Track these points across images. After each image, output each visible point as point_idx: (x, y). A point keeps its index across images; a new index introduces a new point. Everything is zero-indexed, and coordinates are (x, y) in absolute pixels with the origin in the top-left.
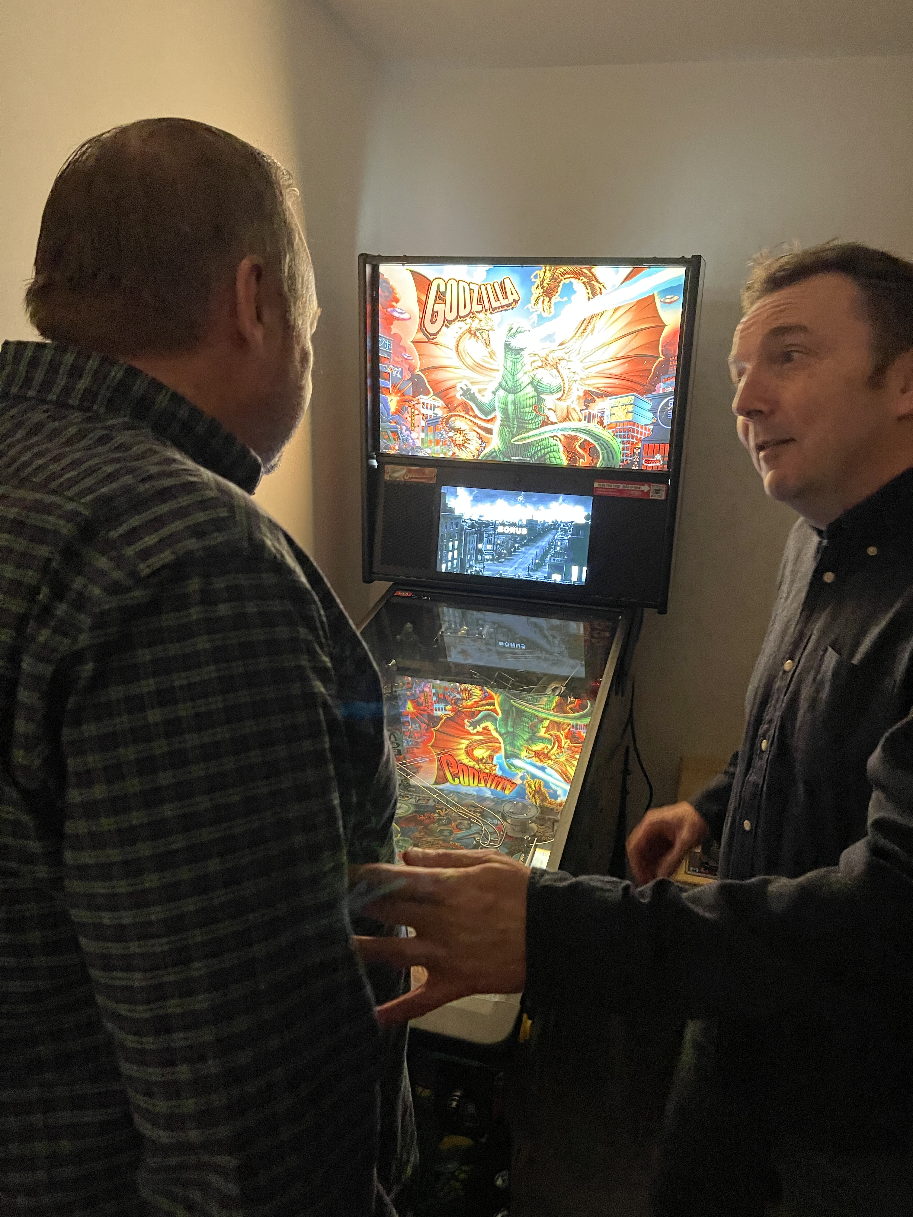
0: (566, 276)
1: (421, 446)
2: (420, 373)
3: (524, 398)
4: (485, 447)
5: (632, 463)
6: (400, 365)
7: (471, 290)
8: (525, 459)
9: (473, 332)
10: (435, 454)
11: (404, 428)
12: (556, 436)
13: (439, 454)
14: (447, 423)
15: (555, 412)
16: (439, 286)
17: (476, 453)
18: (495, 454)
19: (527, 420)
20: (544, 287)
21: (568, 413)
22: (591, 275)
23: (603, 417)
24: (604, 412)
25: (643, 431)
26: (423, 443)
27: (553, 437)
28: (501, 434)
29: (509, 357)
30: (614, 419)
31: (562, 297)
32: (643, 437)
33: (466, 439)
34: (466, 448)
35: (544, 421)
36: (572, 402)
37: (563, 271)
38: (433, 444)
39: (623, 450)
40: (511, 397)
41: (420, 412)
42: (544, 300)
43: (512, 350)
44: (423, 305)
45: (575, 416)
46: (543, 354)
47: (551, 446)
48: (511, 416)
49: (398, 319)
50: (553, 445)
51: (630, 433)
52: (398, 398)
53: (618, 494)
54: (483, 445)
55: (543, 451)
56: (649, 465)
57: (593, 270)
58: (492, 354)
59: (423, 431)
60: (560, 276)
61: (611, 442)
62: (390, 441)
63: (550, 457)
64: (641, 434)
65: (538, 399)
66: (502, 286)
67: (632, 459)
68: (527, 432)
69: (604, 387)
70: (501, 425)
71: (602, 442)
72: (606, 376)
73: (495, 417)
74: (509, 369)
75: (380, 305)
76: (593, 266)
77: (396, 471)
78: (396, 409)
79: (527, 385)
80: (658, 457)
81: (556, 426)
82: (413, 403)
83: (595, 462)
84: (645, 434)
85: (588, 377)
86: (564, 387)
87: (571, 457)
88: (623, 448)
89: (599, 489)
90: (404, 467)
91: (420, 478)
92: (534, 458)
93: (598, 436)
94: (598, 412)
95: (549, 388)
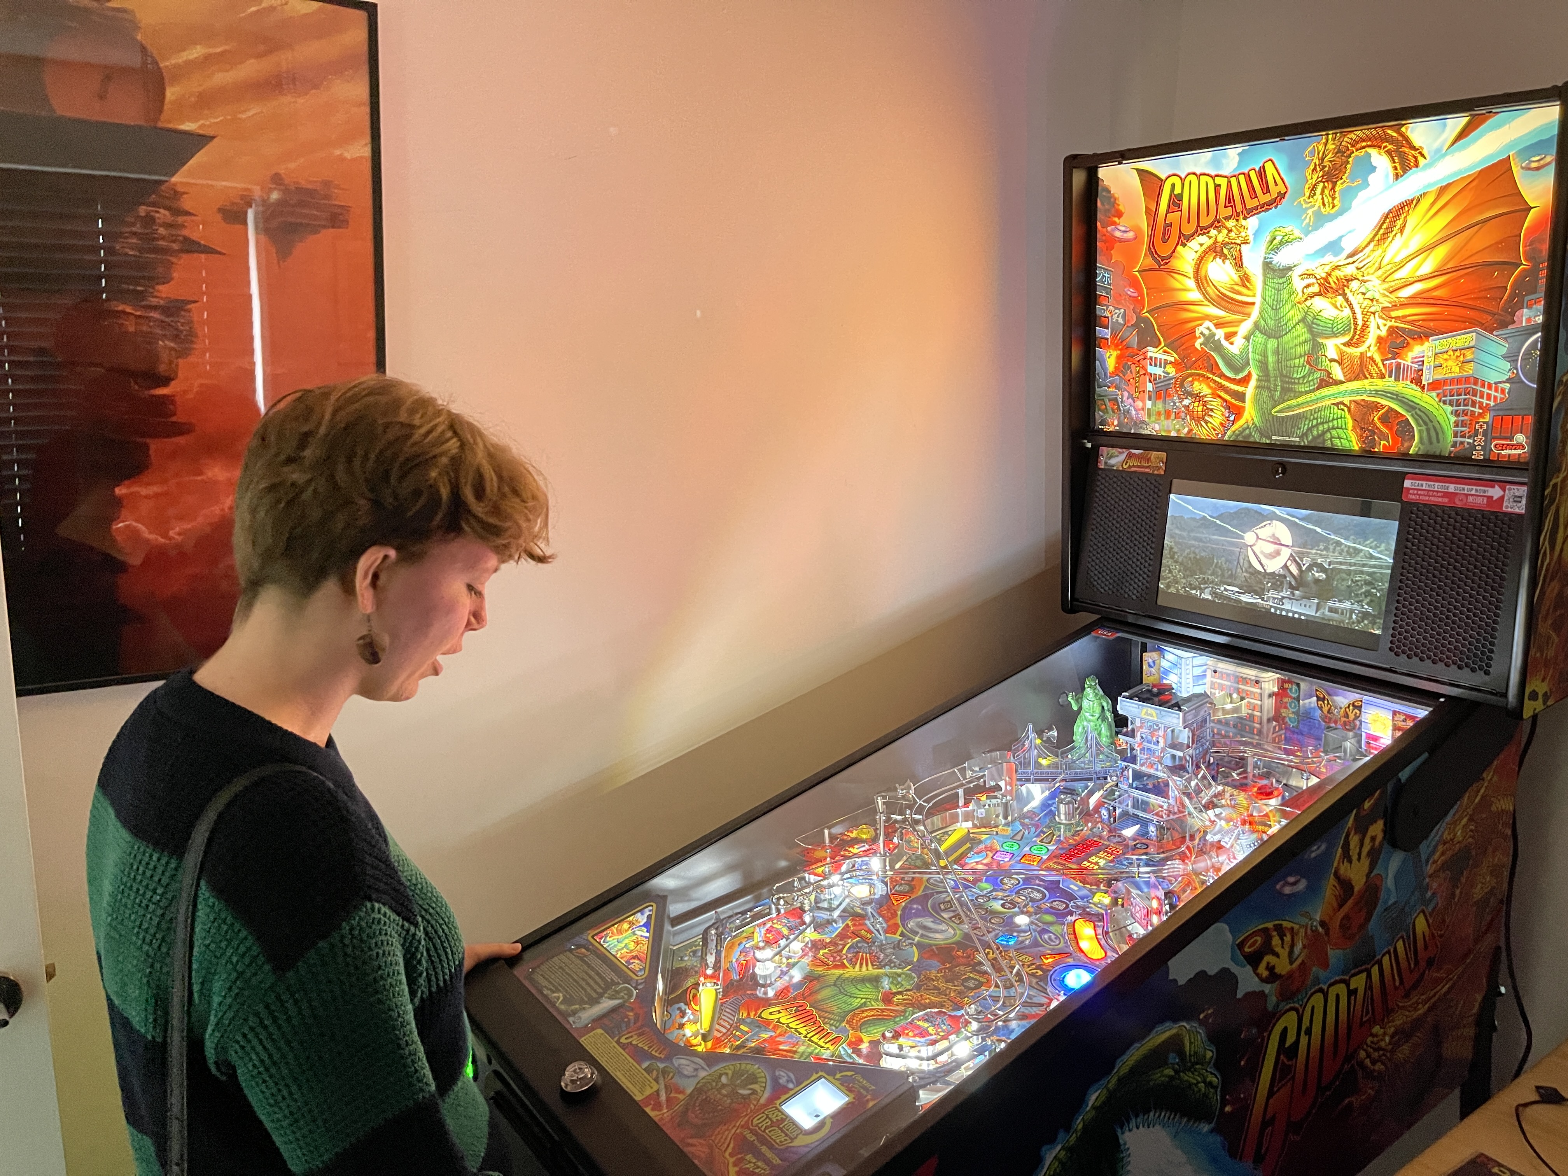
0: (1359, 146)
1: (1147, 420)
2: (1147, 314)
3: (1291, 345)
4: (1234, 421)
5: (1473, 447)
6: (1122, 305)
8: (1293, 439)
9: (1218, 249)
10: (1165, 431)
11: (1126, 394)
12: (1342, 403)
13: (1170, 432)
14: (1182, 385)
15: (1340, 364)
16: (1173, 186)
17: (1220, 430)
18: (1247, 431)
19: (1295, 378)
20: (1325, 167)
21: (1362, 366)
22: (1400, 138)
23: (1422, 370)
24: (1423, 361)
25: (1493, 393)
26: (1149, 416)
27: (1337, 404)
28: (1257, 400)
29: (1270, 282)
30: (1440, 374)
31: (1353, 180)
32: (1492, 404)
33: (1208, 409)
34: (1206, 422)
35: (1322, 380)
36: (1369, 348)
37: (1354, 137)
38: (1163, 418)
39: (1457, 426)
40: (1272, 344)
41: (1146, 370)
42: (1324, 187)
43: (1274, 271)
45: (1374, 370)
46: (1321, 273)
47: (1333, 419)
48: (1272, 373)
49: (1120, 240)
50: (1337, 418)
51: (1468, 396)
52: (1119, 353)
53: (1446, 500)
54: (1232, 418)
55: (1321, 428)
56: (1504, 452)
57: (1403, 129)
58: (1245, 280)
59: (1150, 399)
60: (1349, 146)
61: (1435, 412)
62: (1108, 413)
63: (1332, 437)
64: (1489, 398)
65: (1313, 345)
68: (1296, 398)
69: (1423, 320)
70: (1257, 387)
71: (1419, 412)
72: (1425, 301)
73: (1249, 375)
74: (1270, 301)
75: (1098, 224)
76: (1404, 122)
77: (1111, 457)
78: (1116, 368)
79: (1297, 324)
80: (1520, 438)
81: (1342, 388)
82: (1138, 359)
83: (1406, 445)
84: (1495, 397)
85: (1396, 306)
86: (1356, 324)
87: (1367, 438)
88: (1455, 422)
89: (1411, 491)
90: (1125, 450)
91: (1144, 467)
92: (1307, 438)
93: (1413, 402)
94: (1412, 363)
95: (1330, 326)
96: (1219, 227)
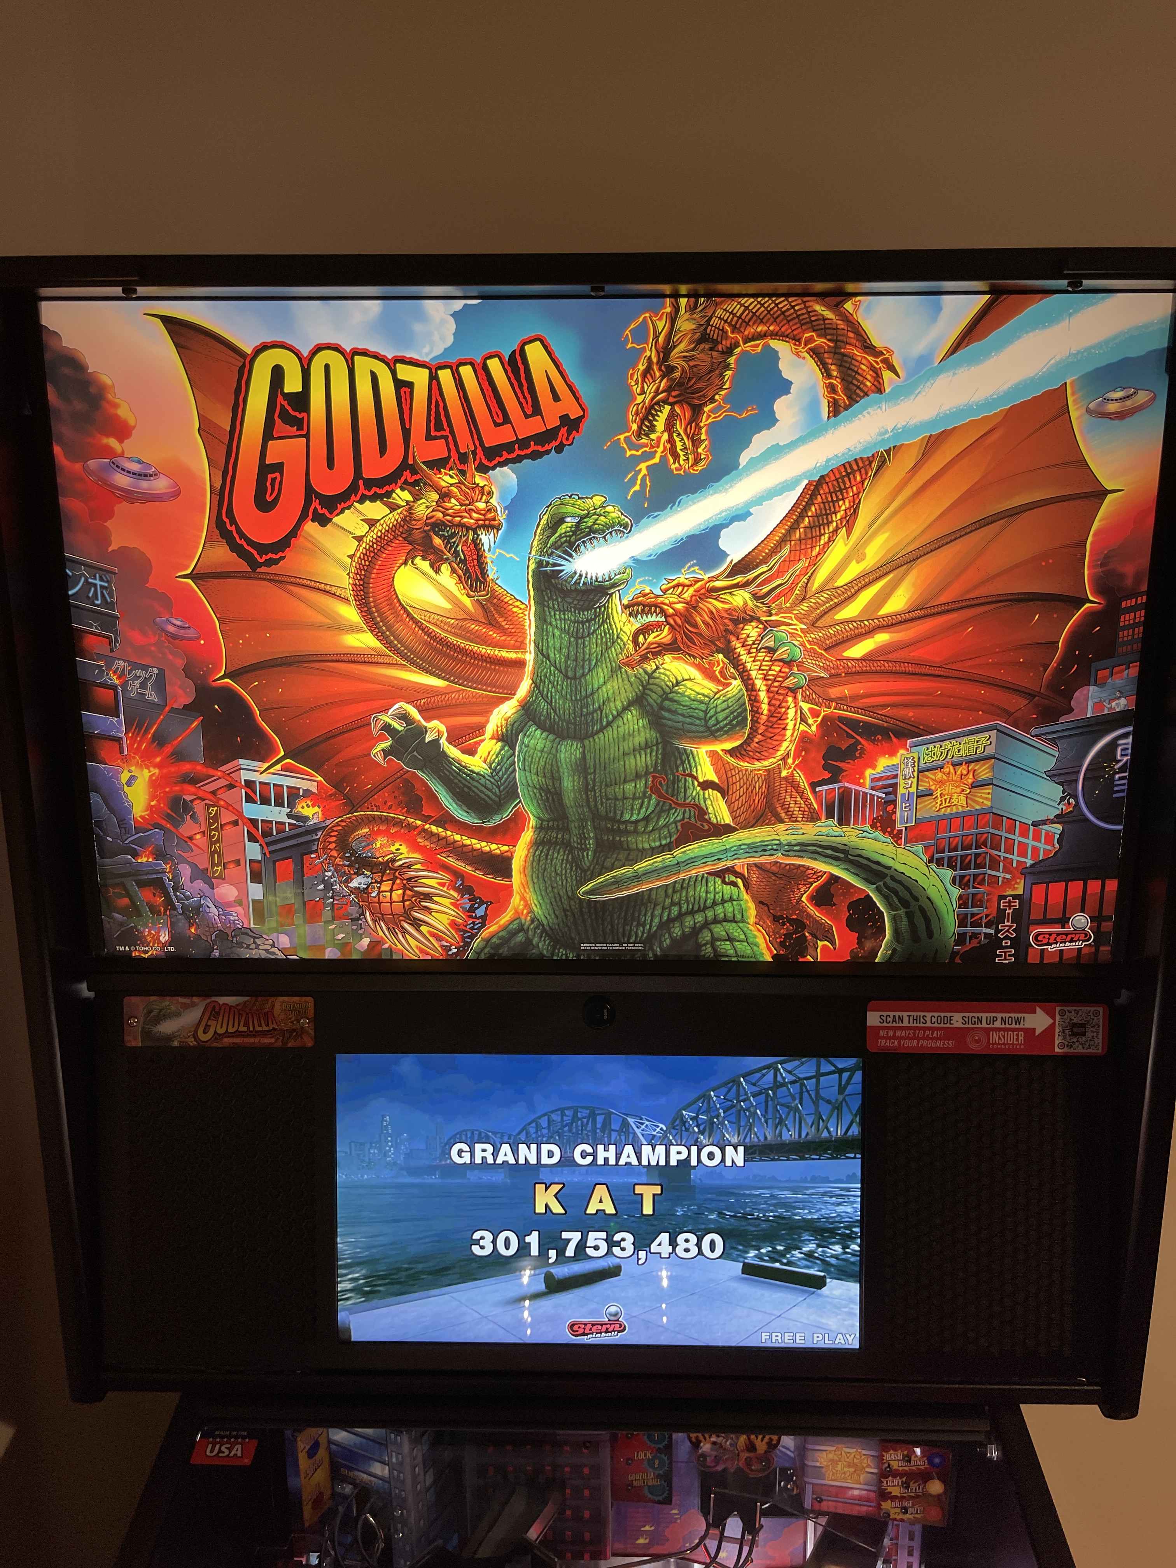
0: (750, 331)
1: (253, 926)
2: (228, 681)
3: (614, 753)
4: (484, 919)
5: (995, 942)
6: (153, 657)
7: (403, 387)
8: (630, 947)
9: (417, 535)
10: (306, 948)
11: (185, 871)
12: (731, 870)
13: (323, 948)
14: (343, 844)
15: (724, 792)
16: (278, 373)
17: (453, 937)
18: (520, 937)
19: (628, 823)
20: (671, 369)
21: (771, 796)
22: (841, 325)
23: (894, 802)
24: (895, 786)
25: (1030, 842)
26: (259, 917)
27: (721, 874)
28: (540, 872)
29: (555, 618)
30: (929, 809)
31: (738, 407)
32: (1029, 862)
33: (417, 895)
34: (417, 924)
35: (687, 826)
36: (784, 760)
37: (740, 310)
38: (298, 919)
39: (963, 904)
40: (569, 752)
41: (240, 814)
42: (672, 416)
43: (564, 592)
44: (223, 444)
45: (795, 805)
46: (675, 602)
47: (715, 903)
48: (572, 813)
49: (130, 496)
51: (983, 849)
52: (156, 771)
53: (951, 1044)
54: (480, 912)
55: (689, 922)
57: (848, 306)
58: (493, 611)
59: (256, 877)
60: (728, 328)
61: (922, 881)
62: (139, 916)
63: (714, 940)
64: (1023, 853)
65: (664, 754)
67: (993, 932)
68: (629, 862)
69: (893, 706)
70: (537, 844)
71: (891, 884)
72: (897, 668)
73: (516, 819)
74: (559, 658)
75: (58, 448)
76: (850, 289)
77: (161, 1017)
78: (150, 808)
79: (625, 708)
81: (733, 840)
82: (213, 787)
83: (869, 945)
84: (1035, 850)
85: (838, 675)
86: (756, 712)
87: (788, 936)
88: (960, 897)
89: (882, 1033)
90: (196, 1000)
91: (255, 1034)
92: (661, 943)
93: (878, 863)
94: (873, 788)
95: (701, 714)
96: (416, 483)
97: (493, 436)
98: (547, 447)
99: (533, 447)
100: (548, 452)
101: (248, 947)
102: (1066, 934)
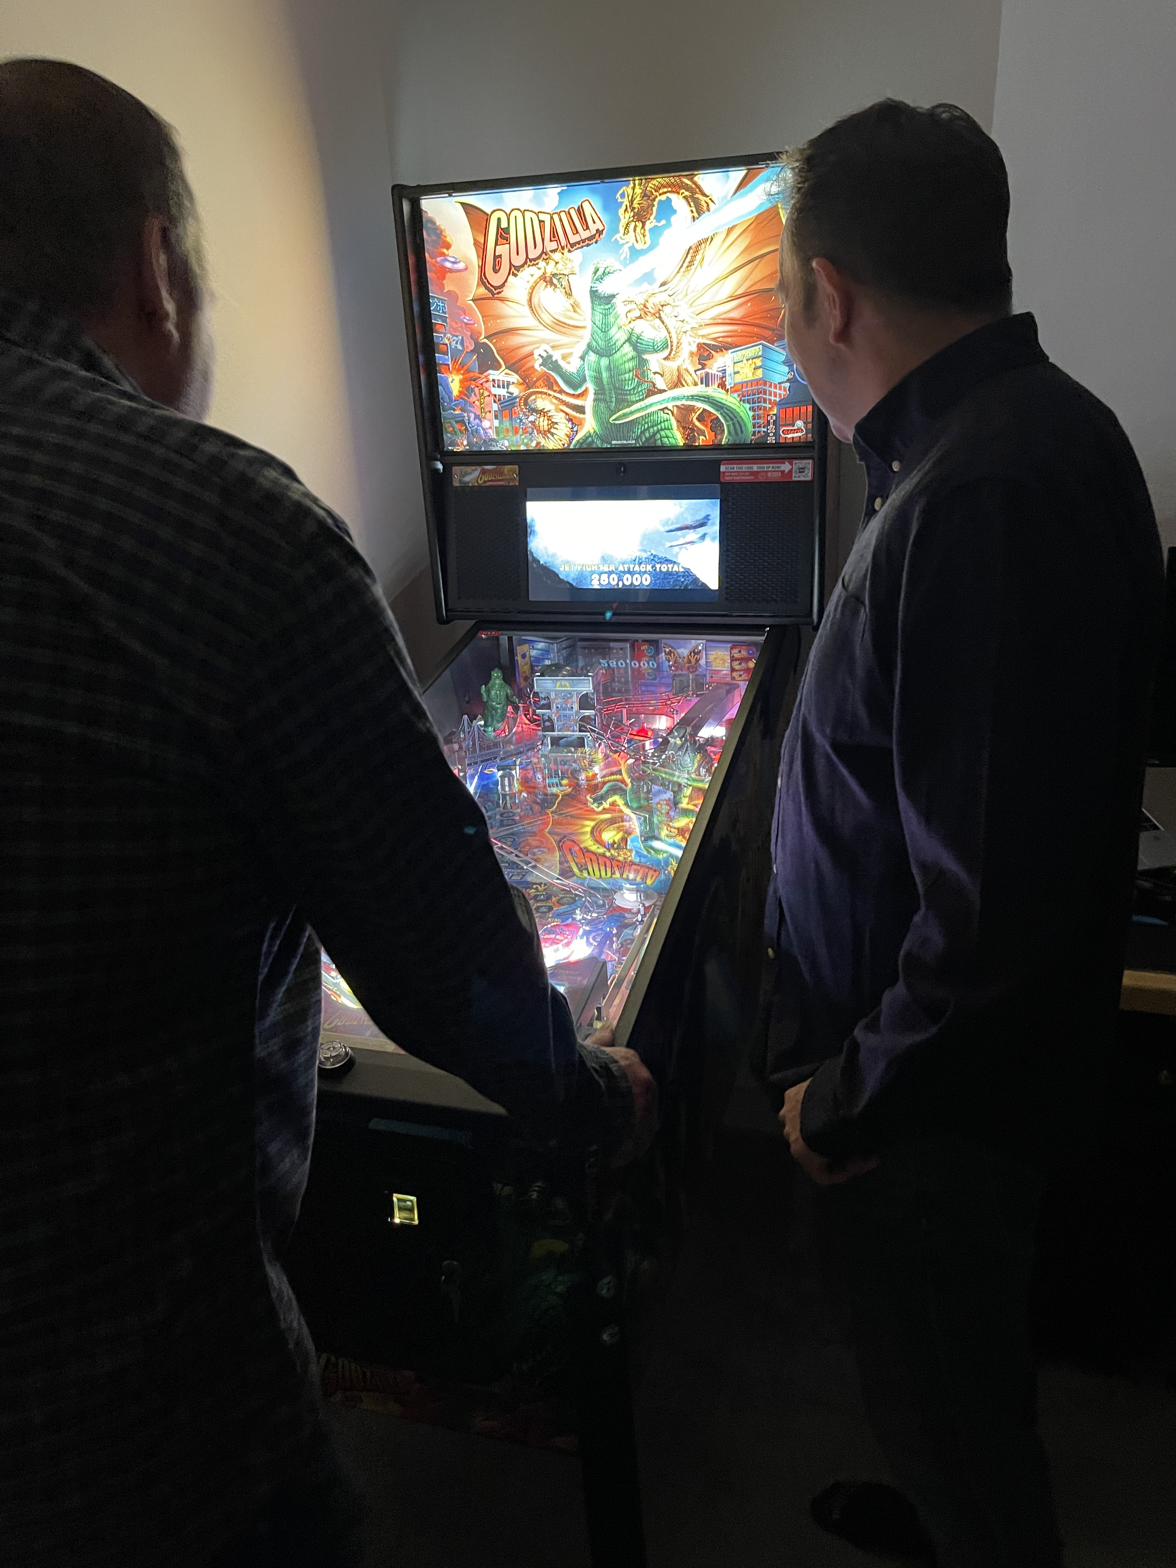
0: (661, 191)
1: (495, 437)
2: (485, 340)
3: (621, 361)
4: (577, 431)
5: (767, 434)
6: (460, 332)
7: (541, 222)
8: (630, 442)
9: (548, 279)
10: (514, 446)
11: (472, 416)
12: (666, 408)
13: (520, 446)
14: (526, 404)
15: (662, 376)
16: (499, 220)
17: (566, 441)
18: (590, 439)
19: (627, 390)
20: (634, 208)
21: (680, 376)
22: (694, 186)
23: (725, 377)
24: (725, 370)
25: (778, 391)
26: (498, 433)
27: (662, 410)
28: (596, 412)
29: (597, 308)
30: (739, 379)
31: (658, 221)
32: (778, 399)
33: (553, 422)
34: (552, 434)
35: (649, 390)
36: (684, 361)
37: (657, 184)
38: (511, 434)
39: (754, 419)
40: (604, 362)
41: (490, 392)
42: (636, 226)
43: (600, 298)
44: (481, 249)
45: (689, 379)
46: (640, 300)
47: (661, 422)
48: (606, 387)
49: (451, 271)
50: (664, 421)
51: (760, 395)
52: (461, 377)
53: (752, 478)
54: (575, 429)
55: (651, 430)
56: (789, 436)
57: (696, 179)
58: (575, 307)
59: (496, 417)
60: (653, 191)
61: (738, 410)
62: (456, 435)
63: (661, 437)
64: (775, 396)
65: (639, 361)
66: (580, 211)
67: (766, 430)
68: (629, 406)
69: (723, 337)
70: (595, 400)
71: (726, 411)
72: (724, 321)
73: (586, 390)
75: (427, 254)
76: (696, 173)
77: (466, 474)
78: (460, 392)
79: (624, 343)
80: (800, 424)
81: (666, 395)
82: (481, 382)
83: (719, 437)
84: (780, 395)
85: (702, 326)
86: (672, 342)
87: (688, 435)
88: (753, 416)
89: (726, 474)
90: (477, 467)
91: (499, 480)
92: (641, 440)
93: (720, 403)
94: (718, 371)
95: (652, 344)
96: (547, 259)
97: (573, 239)
98: (592, 242)
99: (587, 242)
100: (592, 244)
101: (494, 446)
102: (795, 430)
